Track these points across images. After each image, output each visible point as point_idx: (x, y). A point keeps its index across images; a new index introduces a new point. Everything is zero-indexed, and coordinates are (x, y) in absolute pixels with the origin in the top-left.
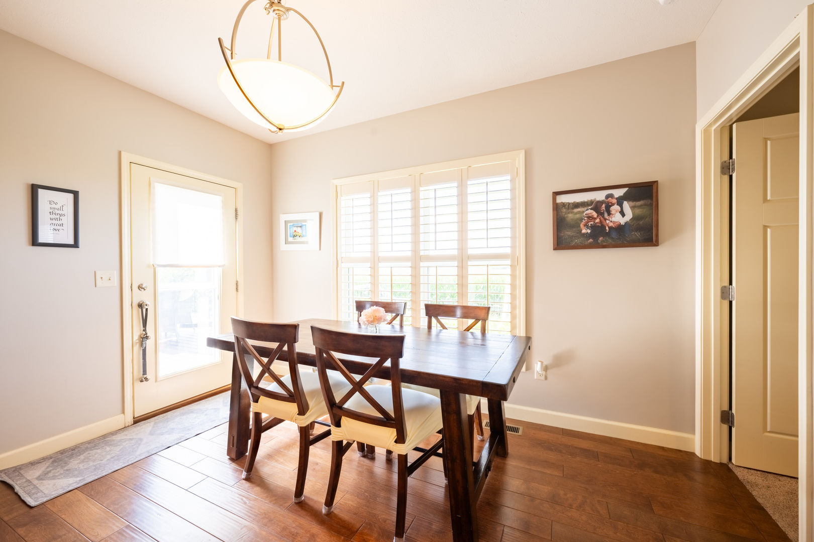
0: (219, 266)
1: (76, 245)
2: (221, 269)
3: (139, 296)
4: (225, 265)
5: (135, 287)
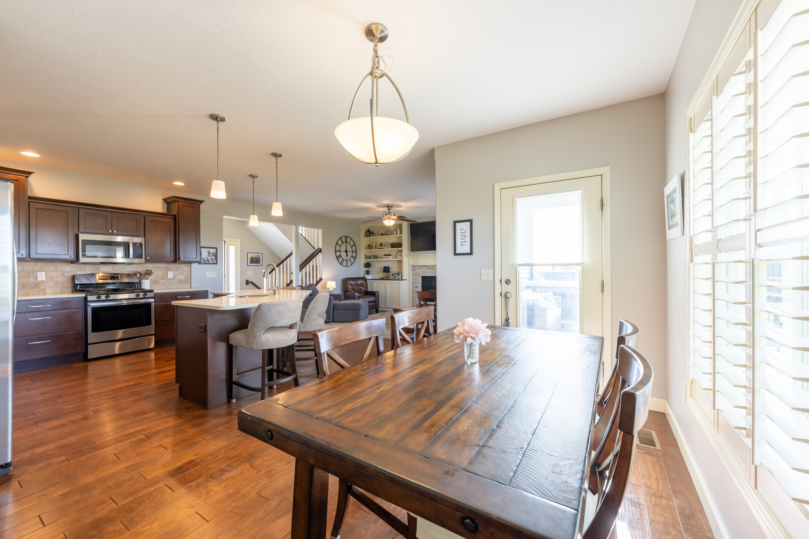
0: (576, 264)
1: (471, 254)
2: (580, 267)
3: (506, 288)
4: (584, 263)
5: (503, 281)
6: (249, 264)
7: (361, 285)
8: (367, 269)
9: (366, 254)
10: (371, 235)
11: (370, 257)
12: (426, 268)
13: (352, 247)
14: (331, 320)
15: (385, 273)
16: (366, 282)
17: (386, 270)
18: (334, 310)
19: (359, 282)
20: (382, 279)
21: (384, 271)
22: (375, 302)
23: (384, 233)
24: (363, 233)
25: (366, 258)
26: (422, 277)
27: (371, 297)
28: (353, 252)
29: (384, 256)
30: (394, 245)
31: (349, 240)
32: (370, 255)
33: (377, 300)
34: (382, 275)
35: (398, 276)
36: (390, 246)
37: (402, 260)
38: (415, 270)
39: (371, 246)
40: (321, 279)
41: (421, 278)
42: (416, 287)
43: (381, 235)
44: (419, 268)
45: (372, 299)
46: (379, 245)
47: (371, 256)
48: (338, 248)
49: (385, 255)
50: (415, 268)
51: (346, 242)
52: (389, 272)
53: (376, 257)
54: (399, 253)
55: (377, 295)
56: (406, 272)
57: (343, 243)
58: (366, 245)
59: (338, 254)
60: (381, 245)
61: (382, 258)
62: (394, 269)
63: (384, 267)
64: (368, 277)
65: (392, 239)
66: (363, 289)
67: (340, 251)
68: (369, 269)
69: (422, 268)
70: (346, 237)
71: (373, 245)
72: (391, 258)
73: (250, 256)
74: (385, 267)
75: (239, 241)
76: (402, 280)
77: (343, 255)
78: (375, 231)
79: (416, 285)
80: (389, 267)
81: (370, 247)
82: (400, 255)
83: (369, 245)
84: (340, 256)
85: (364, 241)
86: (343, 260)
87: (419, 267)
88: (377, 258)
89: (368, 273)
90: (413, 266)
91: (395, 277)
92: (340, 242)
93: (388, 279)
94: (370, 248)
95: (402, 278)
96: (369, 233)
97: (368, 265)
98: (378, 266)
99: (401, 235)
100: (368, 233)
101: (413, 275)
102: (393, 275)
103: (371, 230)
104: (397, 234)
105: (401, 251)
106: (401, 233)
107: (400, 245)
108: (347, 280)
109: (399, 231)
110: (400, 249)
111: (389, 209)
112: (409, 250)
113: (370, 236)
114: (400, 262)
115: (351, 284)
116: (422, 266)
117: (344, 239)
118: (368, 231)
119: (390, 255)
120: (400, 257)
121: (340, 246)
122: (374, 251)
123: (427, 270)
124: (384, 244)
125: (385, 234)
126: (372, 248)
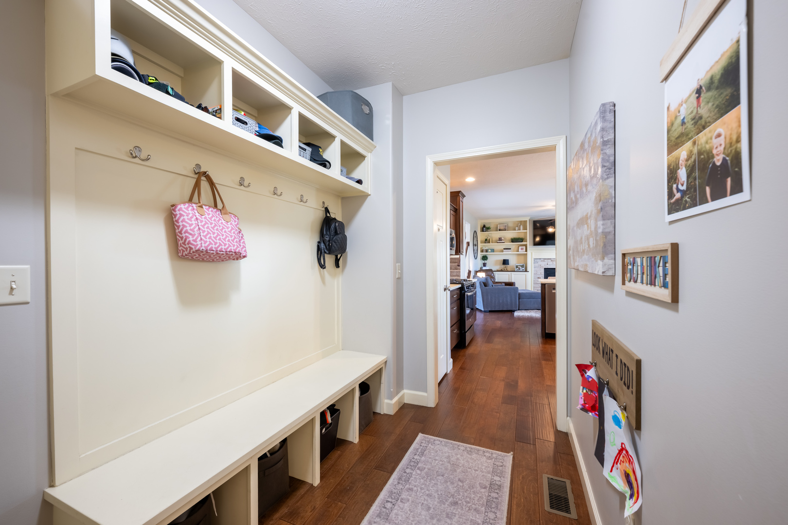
8: (484, 262)
10: (488, 230)
11: (487, 251)
12: (550, 260)
14: (517, 308)
15: (505, 266)
17: (505, 262)
20: (502, 271)
21: (503, 264)
23: (502, 228)
24: (479, 229)
25: (483, 251)
26: (545, 269)
29: (502, 250)
30: (514, 240)
32: (487, 249)
34: (501, 267)
35: (523, 268)
36: (510, 240)
37: (527, 254)
39: (488, 240)
41: (543, 269)
42: (539, 278)
43: (500, 230)
44: (542, 261)
46: (497, 239)
47: (489, 249)
49: (504, 249)
50: (538, 261)
52: (509, 264)
53: (493, 251)
54: (521, 247)
56: (530, 265)
58: (483, 240)
60: (500, 239)
61: (501, 252)
63: (504, 260)
64: (485, 269)
65: (513, 234)
68: (486, 262)
69: (545, 261)
71: (490, 239)
72: (510, 252)
76: (526, 271)
78: (492, 226)
79: (538, 276)
80: (508, 260)
82: (523, 249)
83: (486, 240)
85: (480, 236)
88: (495, 252)
89: (485, 265)
90: (537, 259)
91: (520, 269)
94: (486, 242)
95: (526, 269)
96: (486, 228)
97: (484, 258)
98: (495, 259)
99: (524, 231)
100: (484, 229)
101: (534, 267)
102: (517, 267)
103: (487, 226)
104: (519, 230)
106: (525, 229)
107: (522, 240)
109: (522, 227)
110: (523, 243)
112: (532, 245)
113: (486, 231)
114: (525, 255)
116: (545, 259)
118: (484, 226)
119: (510, 249)
120: (523, 251)
122: (492, 245)
123: (547, 263)
124: (503, 239)
125: (505, 230)
126: (489, 242)
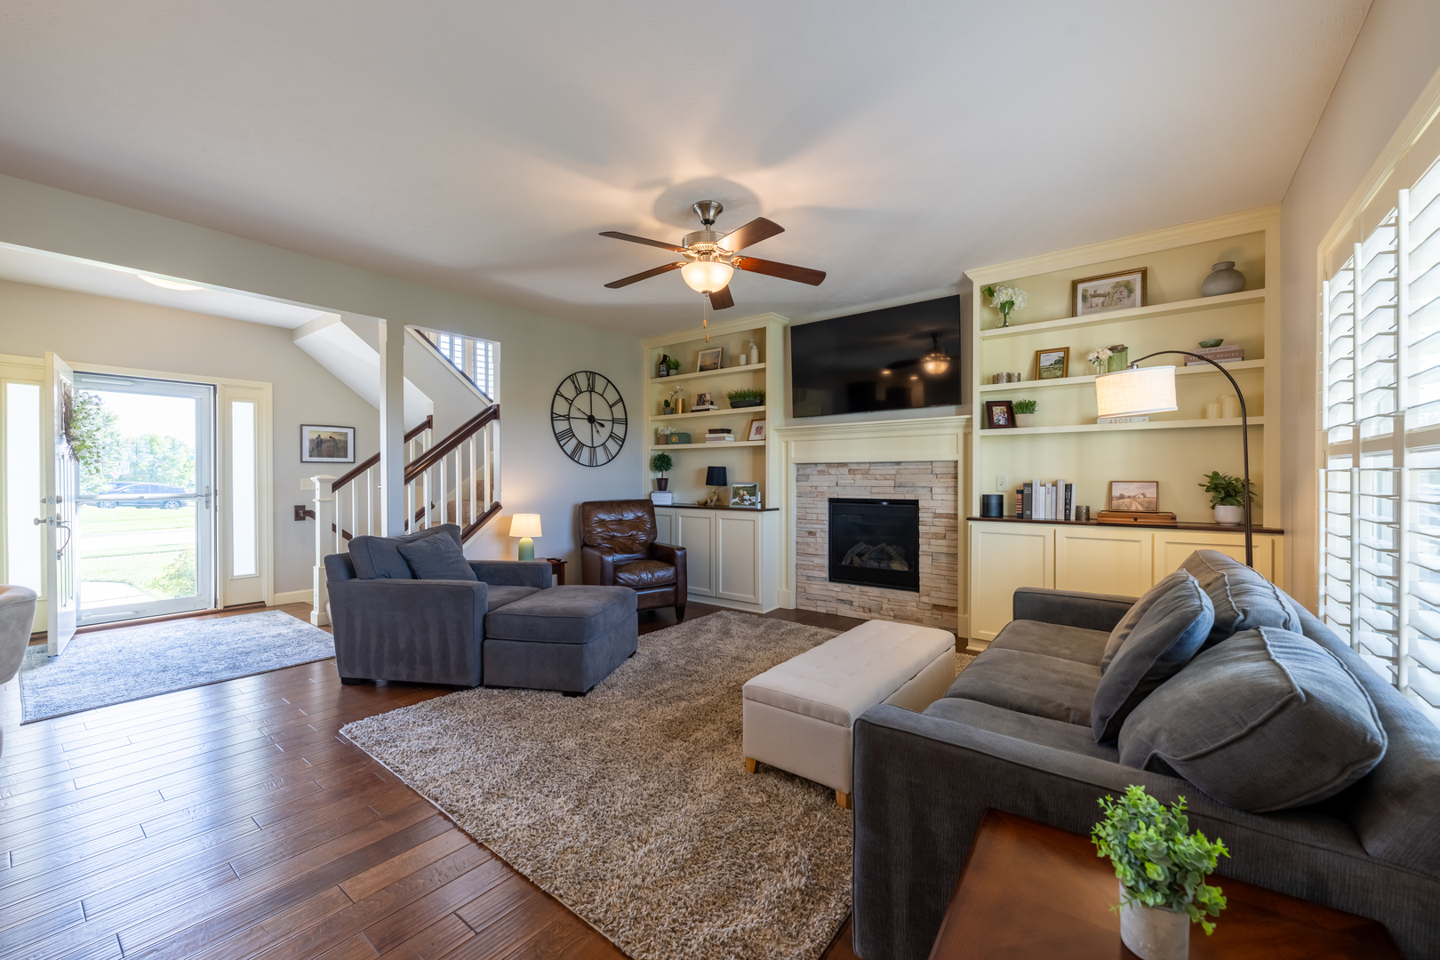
6: (306, 457)
7: (635, 526)
8: (659, 475)
9: (656, 430)
10: (672, 371)
11: (666, 439)
12: (845, 470)
13: (611, 407)
14: (473, 678)
15: (713, 488)
16: (652, 515)
17: (716, 476)
18: (485, 637)
19: (629, 516)
20: (704, 505)
21: (710, 482)
22: (674, 584)
23: (708, 362)
24: (648, 366)
25: (658, 442)
26: (832, 501)
27: (661, 569)
28: (614, 421)
29: (708, 436)
30: (738, 400)
31: (600, 384)
32: (668, 432)
33: (681, 578)
34: (703, 492)
35: (754, 498)
36: (728, 401)
37: (764, 446)
38: (807, 477)
39: (672, 405)
40: (496, 507)
41: (826, 505)
42: (811, 533)
43: (702, 369)
44: (821, 473)
45: (664, 573)
46: (695, 400)
47: (672, 434)
48: (562, 407)
49: (711, 431)
50: (808, 471)
51: (591, 390)
52: (725, 484)
53: (686, 438)
54: (755, 425)
55: (679, 562)
56: (779, 484)
57: (579, 392)
58: (659, 404)
59: (561, 426)
60: (701, 399)
61: (704, 440)
62: (739, 474)
64: (660, 498)
65: (734, 380)
66: (643, 538)
67: (568, 418)
68: (666, 475)
69: (832, 471)
70: (591, 375)
71: (677, 401)
72: (729, 440)
73: (310, 434)
74: (711, 469)
75: (268, 387)
76: (763, 509)
77: (582, 430)
78: (685, 359)
79: (810, 527)
80: (724, 469)
81: (667, 407)
82: (759, 430)
83: (667, 404)
84: (570, 433)
85: (653, 391)
86: (580, 445)
87: (820, 468)
88: (690, 443)
89: (662, 485)
90: (801, 465)
91: (743, 500)
92: (568, 390)
93: (720, 506)
94: (668, 409)
95: (763, 502)
96: (667, 366)
97: (662, 462)
98: (691, 465)
99: (761, 366)
100: (663, 367)
101: (799, 495)
102: (736, 494)
103: (672, 358)
104: (748, 363)
105: (761, 417)
106: (762, 359)
107: (759, 398)
108: (587, 508)
109: (755, 353)
110: (760, 409)
111: (707, 222)
112: (786, 415)
113: (668, 375)
114: (760, 451)
115: (602, 523)
116: (829, 465)
117: (583, 381)
118: (665, 359)
119: (728, 431)
120: (758, 437)
121: (571, 402)
122: (682, 421)
123: (847, 479)
124: (708, 397)
125: (713, 367)
126: (674, 411)
